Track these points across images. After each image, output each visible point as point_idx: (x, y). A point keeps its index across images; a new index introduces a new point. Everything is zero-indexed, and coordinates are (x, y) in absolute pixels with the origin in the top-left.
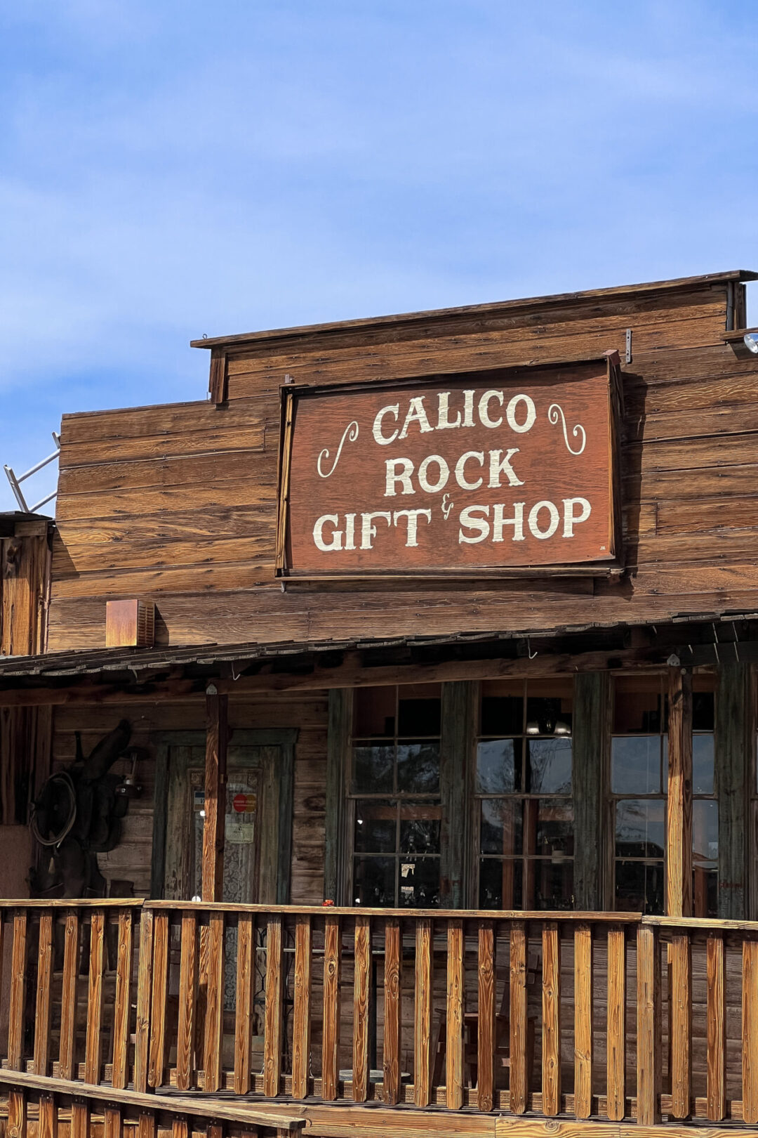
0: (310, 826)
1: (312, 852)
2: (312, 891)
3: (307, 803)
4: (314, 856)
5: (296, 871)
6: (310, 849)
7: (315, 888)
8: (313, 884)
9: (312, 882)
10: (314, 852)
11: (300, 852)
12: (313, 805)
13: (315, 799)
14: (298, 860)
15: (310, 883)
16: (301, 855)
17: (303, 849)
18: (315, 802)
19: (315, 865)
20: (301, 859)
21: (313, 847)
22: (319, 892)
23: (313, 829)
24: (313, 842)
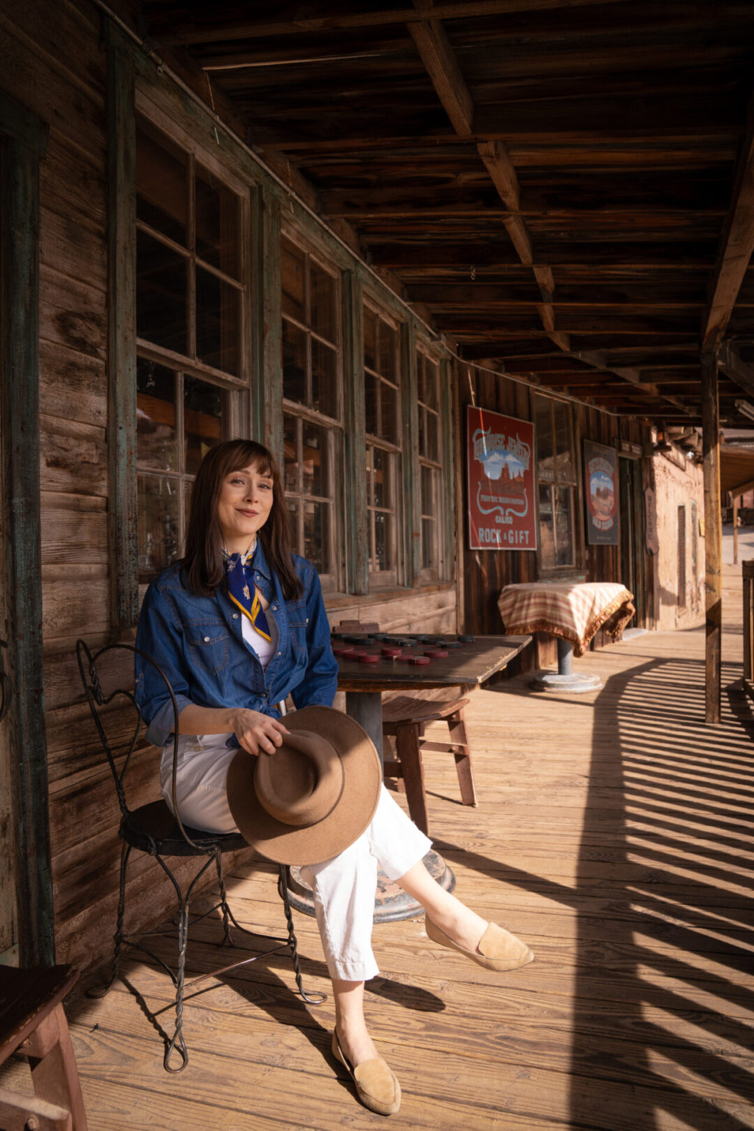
0: (71, 384)
1: (76, 450)
2: (79, 546)
3: (64, 322)
4: (80, 459)
5: (45, 496)
6: (72, 442)
7: (86, 538)
8: (82, 528)
9: (79, 523)
10: (83, 451)
11: (52, 444)
12: (76, 334)
13: (79, 322)
14: (49, 464)
15: (76, 526)
16: (54, 453)
17: (58, 439)
18: (82, 328)
19: (84, 483)
20: (54, 463)
21: (79, 437)
22: (93, 546)
23: (78, 395)
24: (76, 427)
